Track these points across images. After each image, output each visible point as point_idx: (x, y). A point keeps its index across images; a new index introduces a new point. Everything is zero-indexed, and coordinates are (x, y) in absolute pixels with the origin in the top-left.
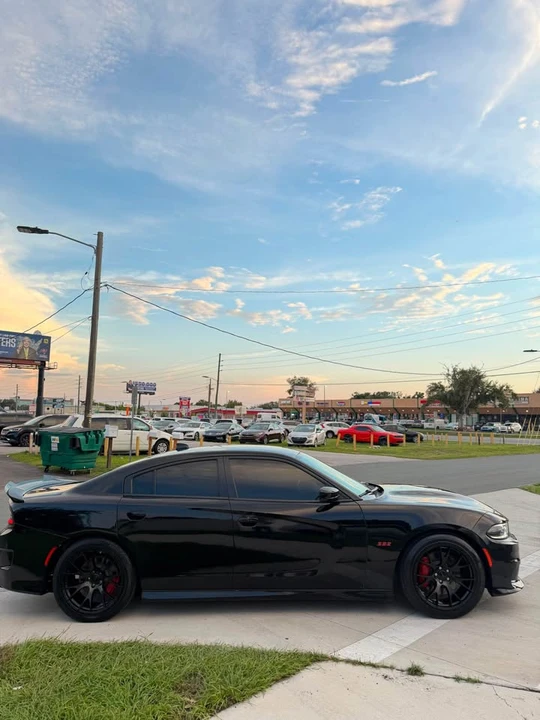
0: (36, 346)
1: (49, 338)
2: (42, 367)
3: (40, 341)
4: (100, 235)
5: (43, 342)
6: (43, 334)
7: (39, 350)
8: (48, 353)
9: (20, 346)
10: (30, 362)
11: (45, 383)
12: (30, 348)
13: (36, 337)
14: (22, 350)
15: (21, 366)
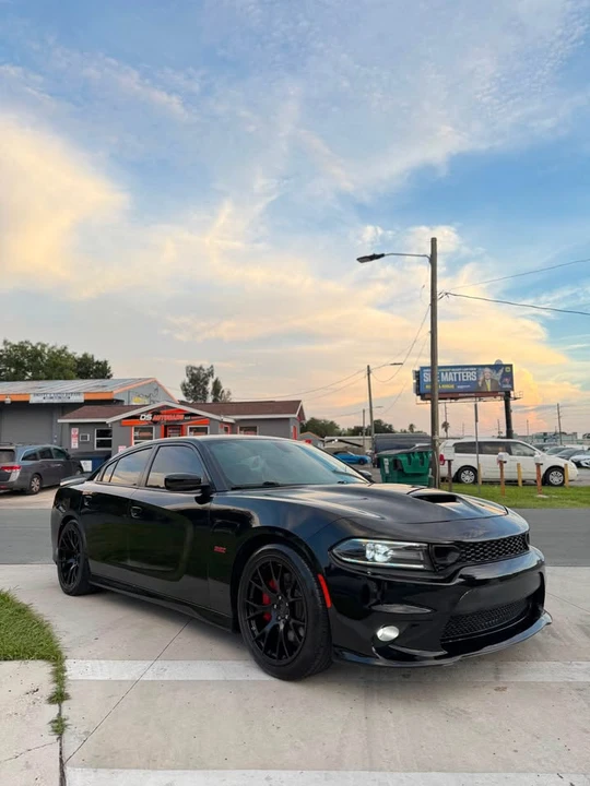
0: (498, 376)
1: (511, 366)
2: (507, 397)
3: (502, 371)
4: (434, 241)
5: (504, 372)
6: (504, 363)
7: (501, 380)
8: (511, 383)
9: (481, 378)
10: (494, 394)
11: (513, 415)
12: (492, 380)
13: (497, 367)
14: (484, 381)
15: (485, 399)
